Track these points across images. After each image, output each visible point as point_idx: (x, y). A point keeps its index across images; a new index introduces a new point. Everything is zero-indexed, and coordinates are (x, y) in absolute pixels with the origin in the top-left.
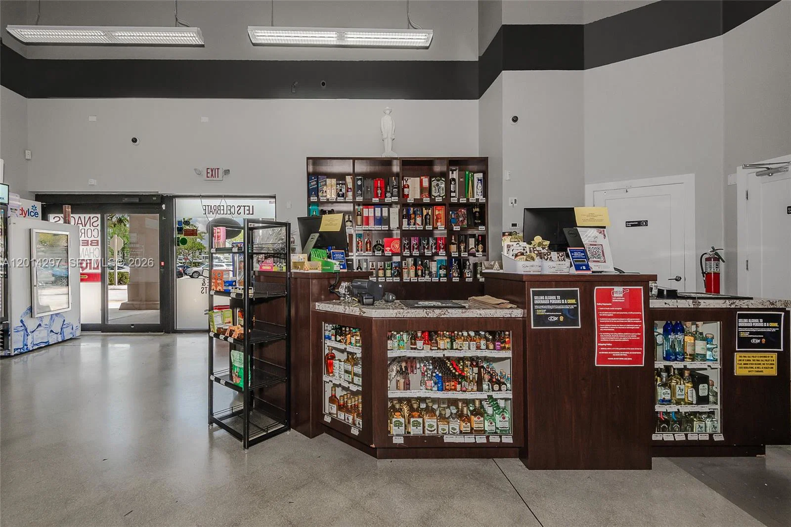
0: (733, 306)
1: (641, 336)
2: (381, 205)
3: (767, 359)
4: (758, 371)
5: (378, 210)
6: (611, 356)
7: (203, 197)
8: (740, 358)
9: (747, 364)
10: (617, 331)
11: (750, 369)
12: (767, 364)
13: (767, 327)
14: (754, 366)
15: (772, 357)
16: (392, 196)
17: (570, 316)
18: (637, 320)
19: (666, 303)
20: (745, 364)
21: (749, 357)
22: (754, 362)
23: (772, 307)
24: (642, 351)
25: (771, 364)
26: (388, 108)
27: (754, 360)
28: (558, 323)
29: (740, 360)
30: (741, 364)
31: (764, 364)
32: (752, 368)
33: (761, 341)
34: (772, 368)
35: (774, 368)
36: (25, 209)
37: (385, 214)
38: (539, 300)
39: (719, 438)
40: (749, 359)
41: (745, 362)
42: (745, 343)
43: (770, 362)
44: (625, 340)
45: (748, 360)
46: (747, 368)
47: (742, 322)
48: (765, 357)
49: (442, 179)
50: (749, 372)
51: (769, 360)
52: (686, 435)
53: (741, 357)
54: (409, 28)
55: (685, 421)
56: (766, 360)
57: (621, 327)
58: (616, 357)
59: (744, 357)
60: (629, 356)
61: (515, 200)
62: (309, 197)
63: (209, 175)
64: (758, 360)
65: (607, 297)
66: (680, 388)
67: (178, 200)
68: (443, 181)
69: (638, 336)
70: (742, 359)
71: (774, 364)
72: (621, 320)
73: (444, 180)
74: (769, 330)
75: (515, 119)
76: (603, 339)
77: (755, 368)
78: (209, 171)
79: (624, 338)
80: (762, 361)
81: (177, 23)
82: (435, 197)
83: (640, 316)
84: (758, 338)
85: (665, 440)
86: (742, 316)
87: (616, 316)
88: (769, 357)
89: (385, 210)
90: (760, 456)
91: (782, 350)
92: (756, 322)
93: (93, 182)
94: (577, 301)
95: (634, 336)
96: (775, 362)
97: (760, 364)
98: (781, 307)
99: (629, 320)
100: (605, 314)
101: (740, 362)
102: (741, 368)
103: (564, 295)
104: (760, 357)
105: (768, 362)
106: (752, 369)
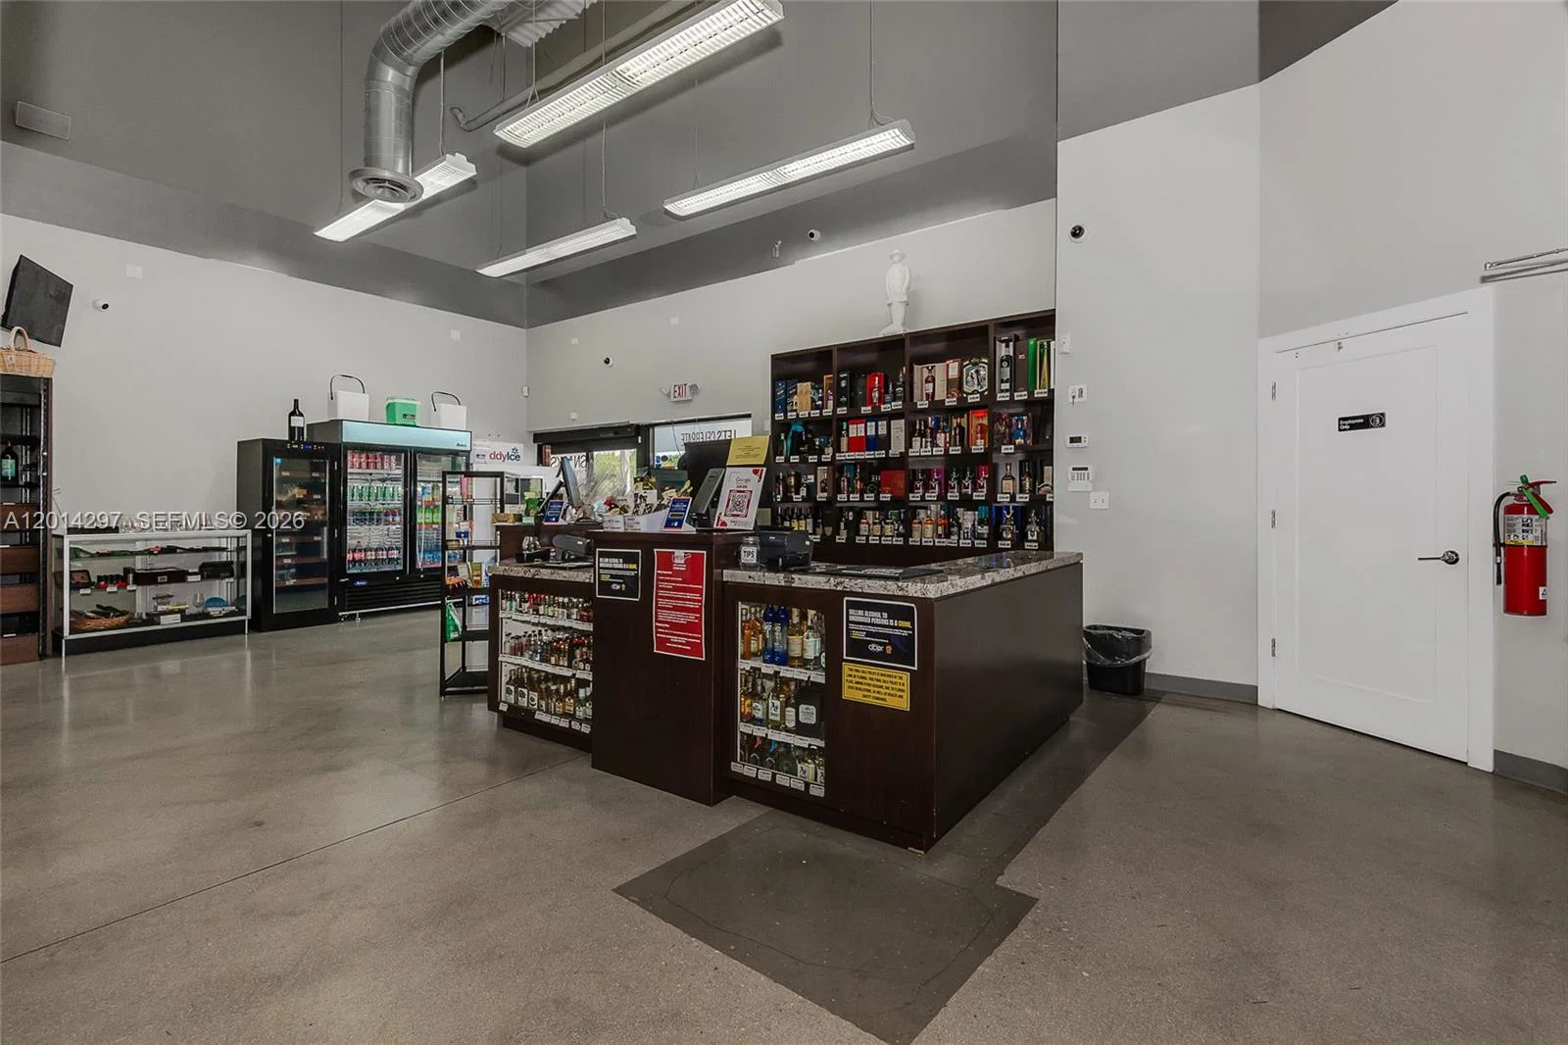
0: (839, 588)
1: (700, 619)
2: (876, 416)
3: (894, 680)
4: (878, 698)
5: (871, 425)
6: (669, 640)
7: (676, 423)
8: (851, 673)
9: (861, 683)
10: (675, 608)
11: (866, 693)
12: (893, 689)
13: (894, 627)
14: (872, 689)
15: (901, 678)
16: (895, 399)
17: (631, 584)
18: (696, 596)
19: (750, 577)
20: (857, 683)
21: (863, 672)
22: (872, 682)
23: (900, 593)
24: (700, 639)
25: (900, 690)
26: (897, 251)
27: (871, 679)
28: (619, 593)
29: (850, 676)
30: (851, 682)
31: (887, 688)
32: (869, 691)
33: (884, 649)
34: (901, 697)
35: (905, 697)
36: (505, 454)
37: (882, 431)
38: (605, 562)
39: (818, 791)
40: (864, 675)
41: (858, 680)
42: (859, 649)
43: (898, 687)
44: (682, 621)
45: (862, 678)
46: (860, 689)
47: (857, 615)
48: (889, 676)
49: (983, 360)
50: (864, 696)
51: (895, 683)
52: (774, 775)
53: (851, 670)
54: (874, 127)
55: (785, 758)
56: (891, 682)
57: (680, 604)
58: (675, 643)
59: (857, 671)
60: (687, 644)
61: (1081, 391)
62: (774, 412)
63: (677, 394)
64: (878, 680)
65: (667, 562)
66: (773, 703)
67: (656, 429)
68: (984, 363)
69: (696, 618)
70: (854, 673)
71: (904, 691)
72: (680, 595)
73: (986, 361)
74: (897, 632)
75: (1077, 232)
76: (661, 618)
77: (874, 692)
78: (677, 388)
79: (682, 618)
80: (885, 682)
81: (608, 218)
82: (968, 394)
83: (699, 591)
84: (880, 644)
85: (759, 777)
86: (852, 605)
87: (675, 589)
88: (895, 677)
89: (883, 424)
90: (913, 850)
91: (916, 668)
92: (877, 617)
93: (574, 416)
94: (638, 566)
95: (692, 617)
96: (907, 688)
97: (881, 687)
98: (915, 595)
99: (689, 596)
100: (663, 585)
101: (851, 678)
102: (852, 688)
103: (629, 558)
104: (882, 675)
105: (894, 686)
106: (869, 693)
